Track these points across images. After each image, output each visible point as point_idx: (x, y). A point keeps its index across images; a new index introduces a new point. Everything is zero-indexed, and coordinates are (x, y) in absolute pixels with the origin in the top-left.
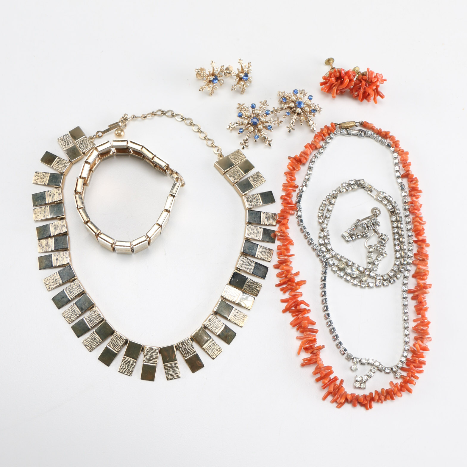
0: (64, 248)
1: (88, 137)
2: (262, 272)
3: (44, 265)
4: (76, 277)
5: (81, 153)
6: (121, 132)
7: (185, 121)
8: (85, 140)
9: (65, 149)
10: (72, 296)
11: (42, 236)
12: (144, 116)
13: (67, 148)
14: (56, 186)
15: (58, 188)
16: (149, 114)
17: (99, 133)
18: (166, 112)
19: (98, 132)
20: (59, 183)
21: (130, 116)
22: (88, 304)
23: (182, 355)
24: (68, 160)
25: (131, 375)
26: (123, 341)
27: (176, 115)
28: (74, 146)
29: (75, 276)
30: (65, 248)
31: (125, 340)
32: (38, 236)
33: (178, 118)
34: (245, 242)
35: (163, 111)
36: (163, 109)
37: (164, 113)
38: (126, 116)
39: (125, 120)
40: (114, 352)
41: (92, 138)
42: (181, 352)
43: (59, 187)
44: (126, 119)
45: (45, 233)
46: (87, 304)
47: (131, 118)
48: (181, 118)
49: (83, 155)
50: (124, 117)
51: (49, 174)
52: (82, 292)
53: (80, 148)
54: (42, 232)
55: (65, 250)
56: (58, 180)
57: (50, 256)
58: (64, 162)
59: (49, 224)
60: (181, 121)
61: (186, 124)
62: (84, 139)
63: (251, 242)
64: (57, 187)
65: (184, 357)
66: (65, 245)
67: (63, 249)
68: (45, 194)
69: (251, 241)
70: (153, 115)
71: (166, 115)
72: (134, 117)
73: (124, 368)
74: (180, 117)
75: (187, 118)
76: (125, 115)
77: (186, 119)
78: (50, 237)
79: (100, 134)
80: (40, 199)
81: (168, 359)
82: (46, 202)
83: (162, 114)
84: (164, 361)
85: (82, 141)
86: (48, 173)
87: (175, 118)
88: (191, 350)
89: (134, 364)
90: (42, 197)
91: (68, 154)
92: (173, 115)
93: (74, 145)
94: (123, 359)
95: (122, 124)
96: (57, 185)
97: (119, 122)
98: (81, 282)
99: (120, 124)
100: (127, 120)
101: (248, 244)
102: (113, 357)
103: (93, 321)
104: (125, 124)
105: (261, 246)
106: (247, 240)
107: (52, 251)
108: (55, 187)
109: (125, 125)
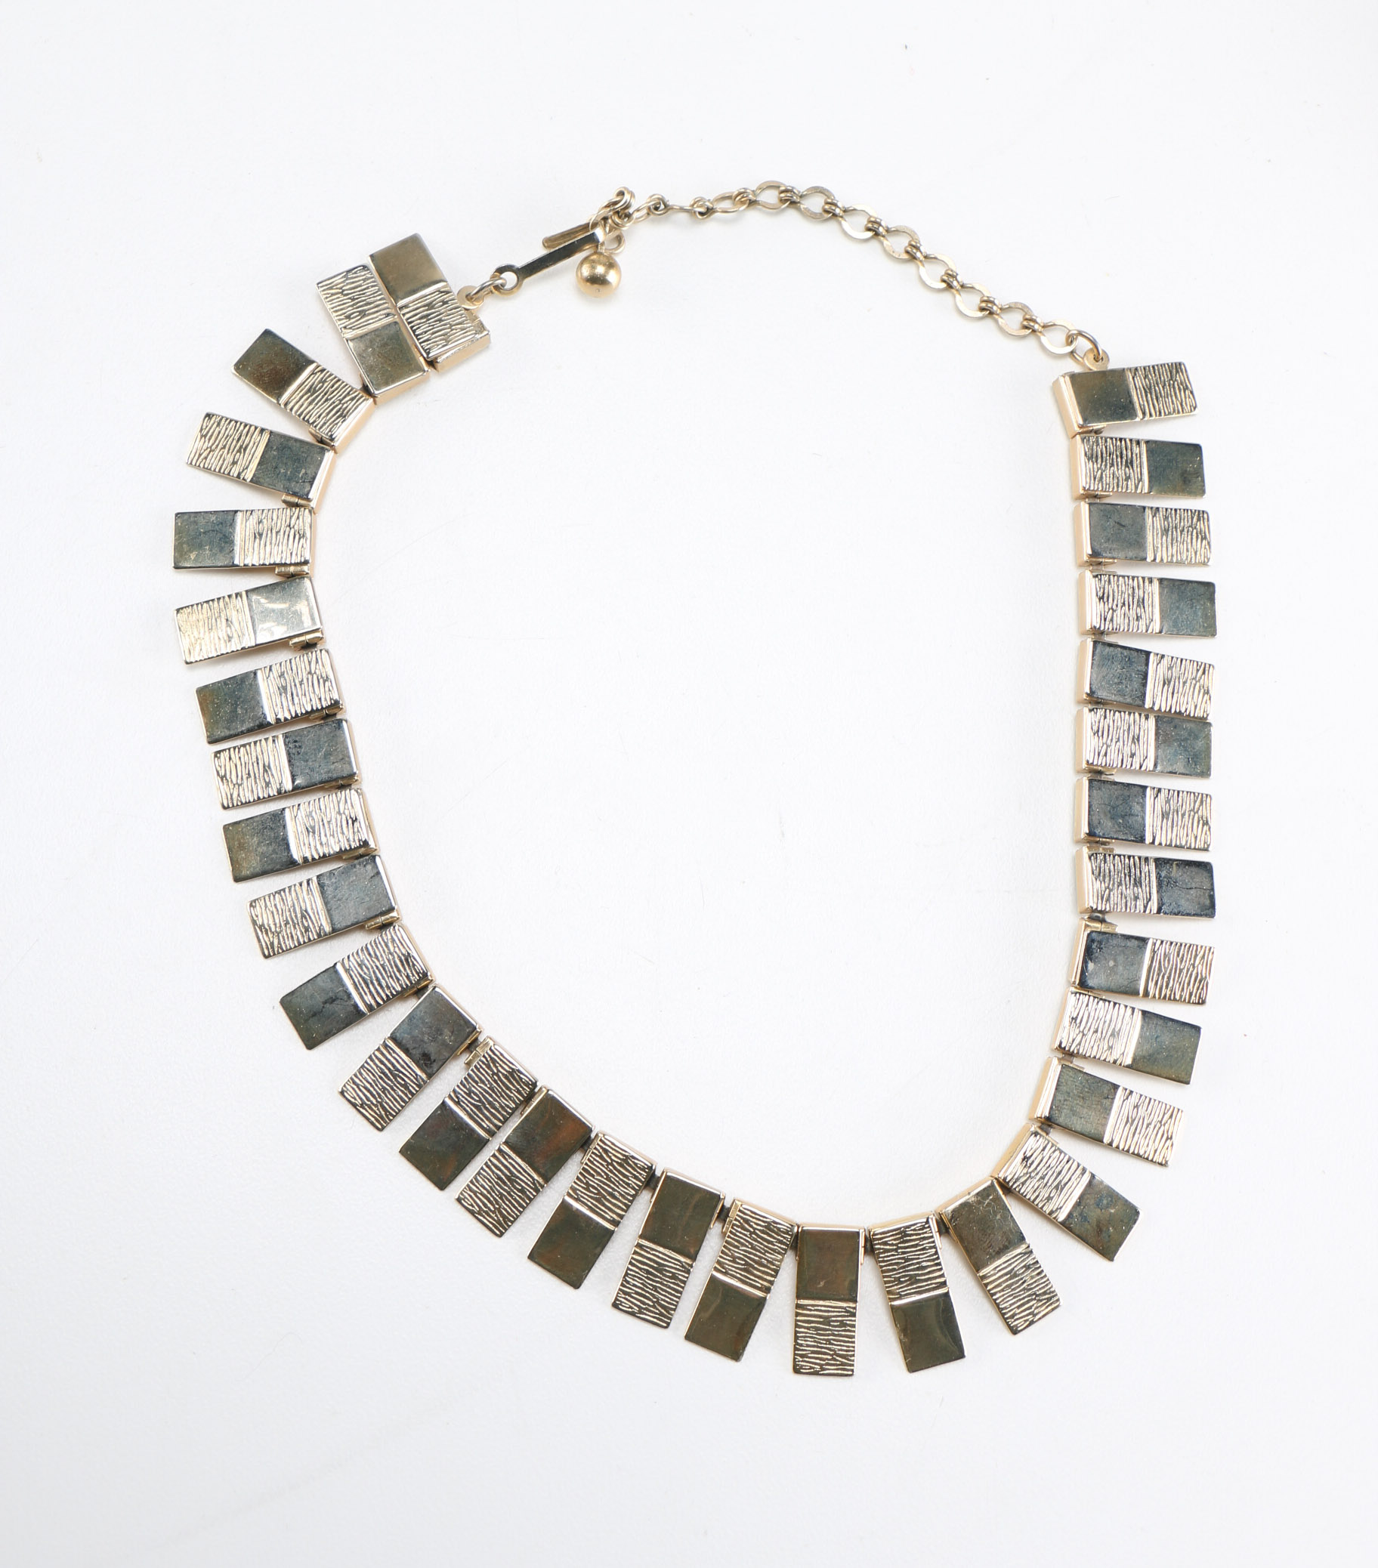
0: (336, 780)
1: (456, 293)
2: (1192, 892)
3: (254, 863)
4: (394, 914)
5: (421, 359)
6: (607, 272)
7: (885, 242)
8: (445, 303)
9: (350, 334)
10: (375, 999)
11: (229, 729)
12: (701, 206)
13: (359, 332)
14: (288, 494)
15: (297, 505)
16: (724, 198)
17: (503, 276)
18: (801, 197)
19: (501, 270)
20: (307, 485)
21: (639, 201)
22: (452, 1032)
23: (886, 1282)
24: (358, 386)
25: (668, 1324)
26: (636, 1177)
27: (845, 211)
28: (389, 325)
29: (392, 909)
30: (343, 778)
31: (643, 1169)
32: (209, 727)
33: (855, 226)
34: (1090, 787)
35: (786, 191)
36: (787, 182)
37: (790, 200)
38: (627, 197)
39: (620, 217)
40: (598, 1223)
41: (469, 298)
42: (883, 1272)
43: (301, 502)
44: (624, 213)
45: (239, 711)
46: (447, 1032)
47: (645, 211)
48: (869, 229)
49: (426, 368)
50: (616, 203)
51: (266, 437)
52: (418, 982)
53: (415, 338)
54: (228, 709)
55: (342, 787)
56: (303, 471)
57: (278, 817)
58: (343, 392)
59: (255, 673)
60: (867, 240)
61: (890, 255)
62: (437, 296)
63: (1115, 783)
64: (295, 500)
65: (889, 1292)
66: (339, 765)
67: (334, 783)
68: (232, 524)
69: (1111, 778)
70: (743, 203)
71: (799, 209)
72: (659, 208)
73: (637, 1293)
74: (863, 221)
75: (892, 225)
76: (621, 194)
77: (888, 230)
78: (263, 726)
79: (510, 278)
80: (211, 543)
81: (822, 1284)
82: (233, 558)
83: (783, 201)
84: (804, 1289)
85: (430, 306)
86: (262, 430)
87: (840, 223)
88: (929, 1273)
89: (681, 1275)
90: (219, 535)
91: (361, 357)
92: (832, 213)
93: (389, 319)
94: (635, 1253)
95: (606, 233)
96: (295, 494)
97: (595, 225)
98: (415, 935)
99: (599, 232)
100: (629, 216)
101: (1104, 793)
102: (596, 1247)
103: (490, 1103)
104: (617, 233)
105: (1159, 790)
106: (1096, 776)
107: (282, 795)
108: (285, 502)
109: (619, 239)
